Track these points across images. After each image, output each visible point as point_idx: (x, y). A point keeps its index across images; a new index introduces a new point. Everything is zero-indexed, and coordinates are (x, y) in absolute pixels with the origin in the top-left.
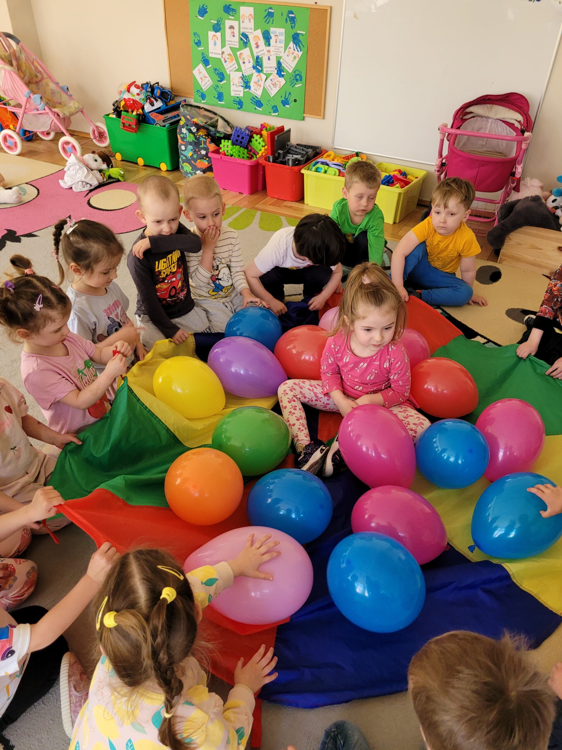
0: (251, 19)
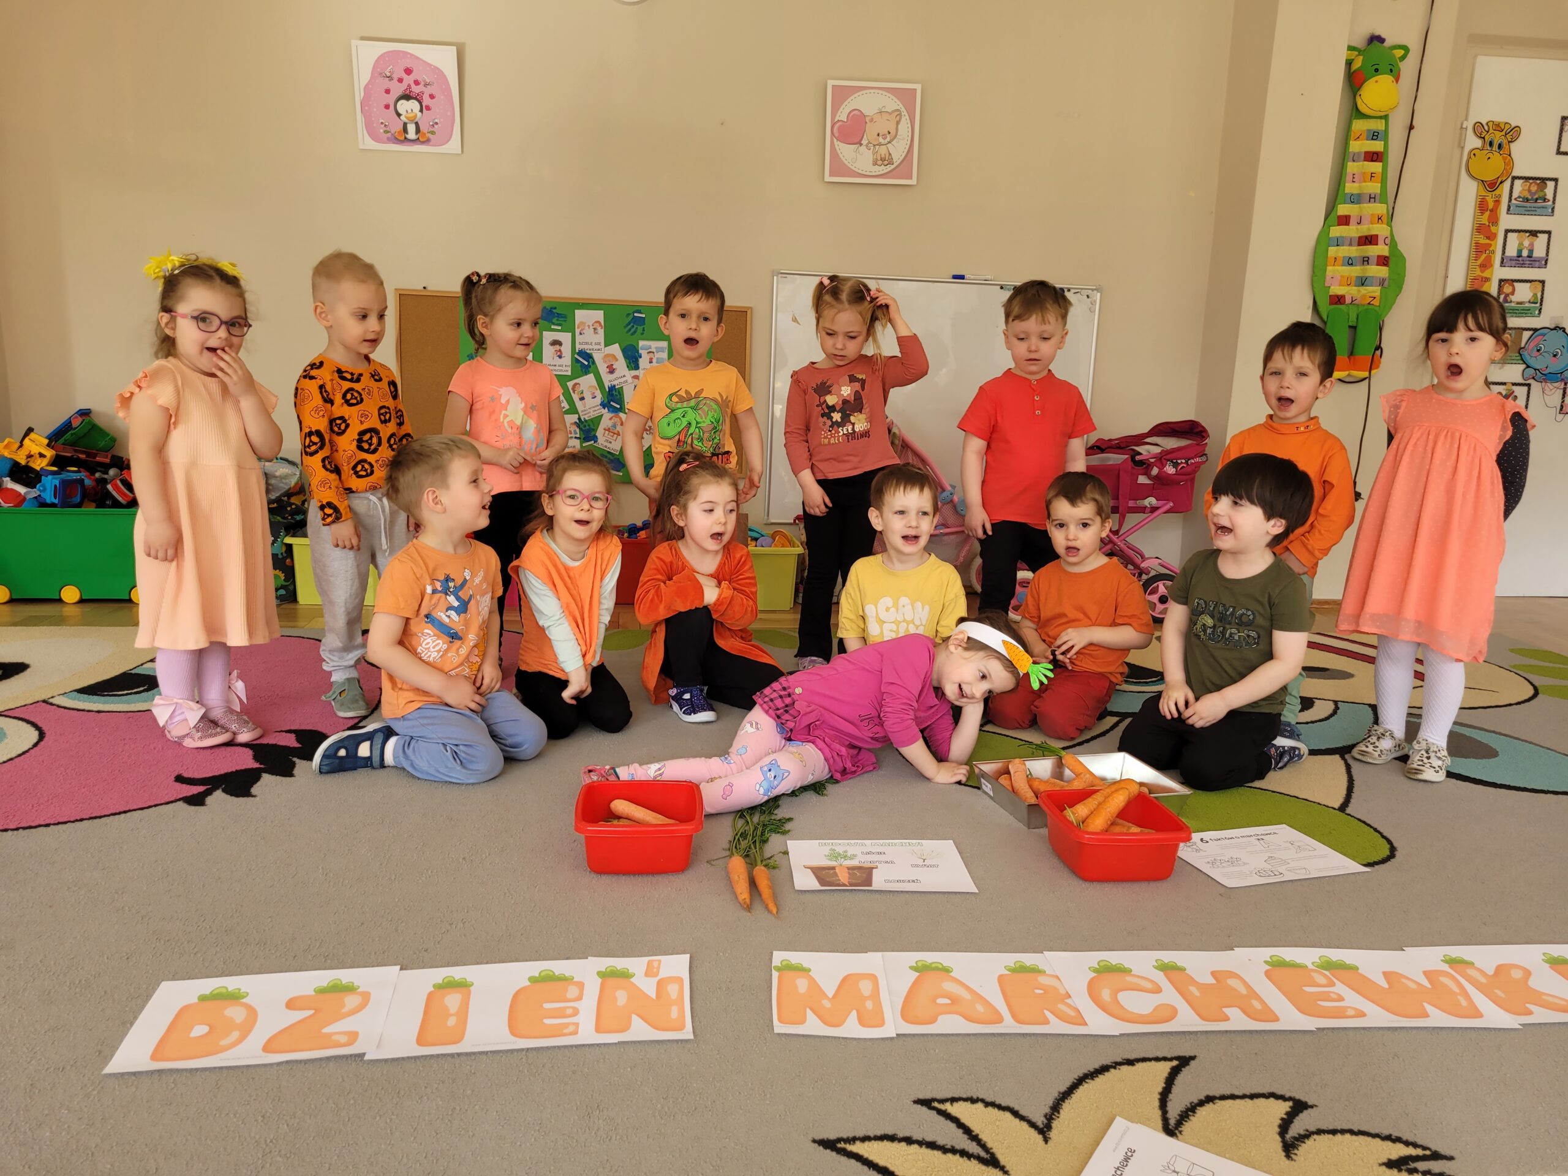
0: (599, 328)
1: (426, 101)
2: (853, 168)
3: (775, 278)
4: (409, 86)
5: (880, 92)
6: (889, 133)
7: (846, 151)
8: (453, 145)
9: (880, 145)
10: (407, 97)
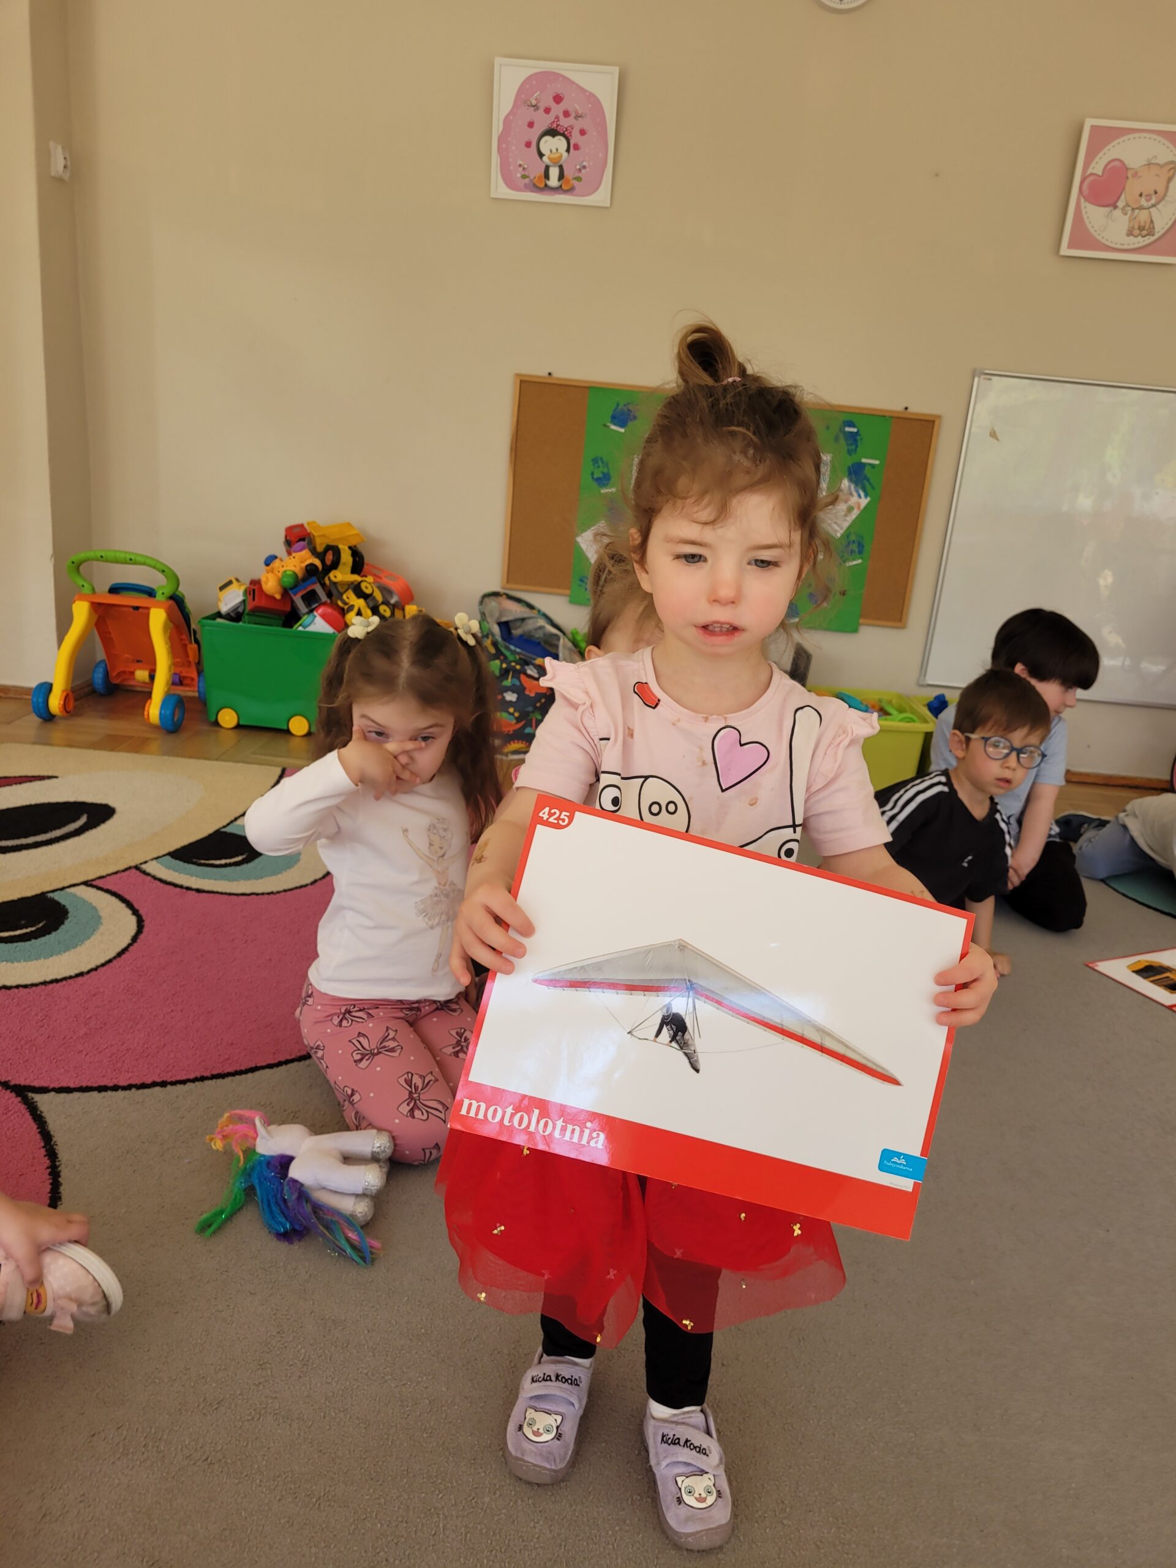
1: (575, 138)
2: (1099, 238)
3: (976, 379)
4: (557, 118)
5: (1154, 136)
6: (1156, 192)
7: (1095, 216)
8: (601, 197)
9: (1141, 208)
10: (552, 132)
